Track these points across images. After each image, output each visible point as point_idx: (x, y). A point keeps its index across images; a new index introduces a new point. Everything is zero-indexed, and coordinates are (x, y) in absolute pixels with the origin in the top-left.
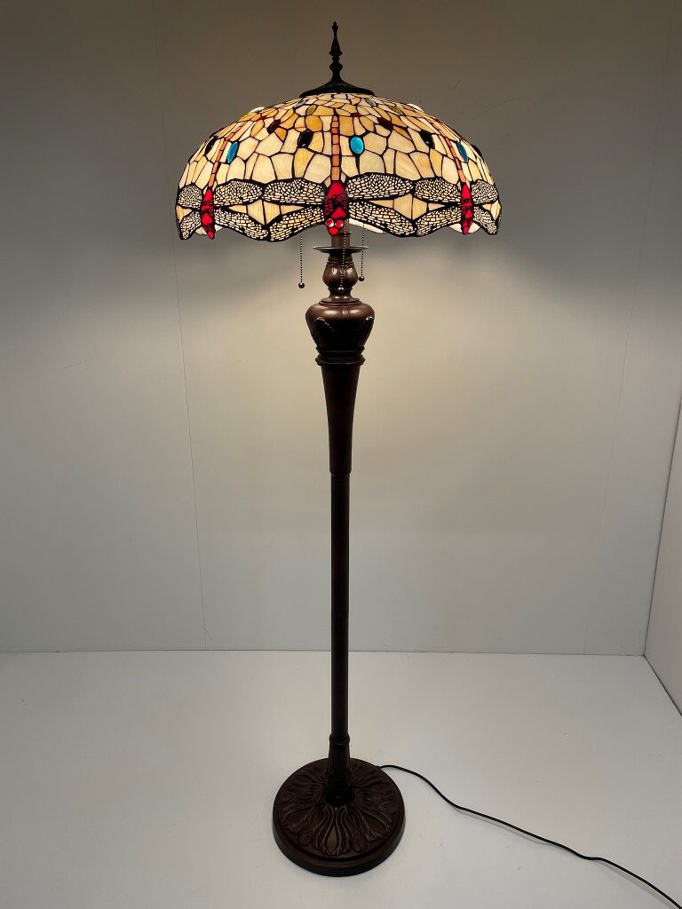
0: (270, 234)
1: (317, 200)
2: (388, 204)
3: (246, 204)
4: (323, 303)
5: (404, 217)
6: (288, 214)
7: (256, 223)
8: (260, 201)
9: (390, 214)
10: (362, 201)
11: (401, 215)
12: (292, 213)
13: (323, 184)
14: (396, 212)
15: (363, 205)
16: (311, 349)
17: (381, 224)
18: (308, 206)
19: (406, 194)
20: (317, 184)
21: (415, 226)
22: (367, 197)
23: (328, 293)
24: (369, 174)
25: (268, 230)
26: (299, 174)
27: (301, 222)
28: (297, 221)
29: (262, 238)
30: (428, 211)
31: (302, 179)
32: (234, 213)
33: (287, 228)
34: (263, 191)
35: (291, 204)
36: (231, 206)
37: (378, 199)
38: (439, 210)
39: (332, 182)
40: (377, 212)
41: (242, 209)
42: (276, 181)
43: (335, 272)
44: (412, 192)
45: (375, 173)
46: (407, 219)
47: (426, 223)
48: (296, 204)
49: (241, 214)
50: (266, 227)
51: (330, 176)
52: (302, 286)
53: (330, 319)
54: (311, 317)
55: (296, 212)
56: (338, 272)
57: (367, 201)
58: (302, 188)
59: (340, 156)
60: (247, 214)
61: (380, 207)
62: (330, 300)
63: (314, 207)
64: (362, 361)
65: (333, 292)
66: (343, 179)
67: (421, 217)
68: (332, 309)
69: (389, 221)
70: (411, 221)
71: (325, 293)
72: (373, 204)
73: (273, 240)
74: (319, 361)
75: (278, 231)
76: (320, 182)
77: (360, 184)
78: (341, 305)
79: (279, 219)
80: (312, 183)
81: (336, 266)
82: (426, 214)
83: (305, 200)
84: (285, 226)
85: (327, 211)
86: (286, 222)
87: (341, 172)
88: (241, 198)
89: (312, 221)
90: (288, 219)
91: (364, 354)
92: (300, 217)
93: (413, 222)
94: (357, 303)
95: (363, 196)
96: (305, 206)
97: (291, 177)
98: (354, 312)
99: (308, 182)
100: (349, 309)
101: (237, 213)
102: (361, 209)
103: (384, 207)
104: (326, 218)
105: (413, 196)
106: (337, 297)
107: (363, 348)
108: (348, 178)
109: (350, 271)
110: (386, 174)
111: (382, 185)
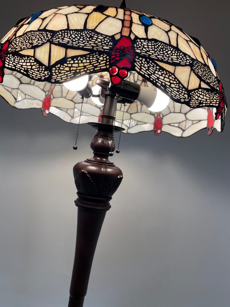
0: (52, 75)
1: (105, 47)
2: (170, 68)
3: (34, 47)
4: (88, 161)
5: (182, 85)
6: (73, 58)
7: (40, 64)
8: (48, 44)
9: (170, 78)
10: (148, 58)
11: (180, 83)
12: (77, 57)
13: (113, 37)
14: (176, 78)
15: (148, 63)
16: (73, 193)
17: (161, 85)
18: (95, 52)
19: (186, 65)
20: (107, 36)
21: (189, 96)
22: (153, 57)
23: (93, 155)
24: (156, 41)
25: (51, 71)
26: (90, 26)
27: (85, 67)
28: (81, 65)
29: (43, 78)
30: (200, 87)
31: (93, 30)
32: (22, 56)
33: (70, 71)
34: (52, 36)
35: (78, 48)
36: (21, 50)
37: (162, 61)
38: (207, 90)
39: (122, 36)
40: (160, 73)
41: (30, 52)
42: (68, 29)
43: (100, 141)
44: (191, 65)
45: (161, 42)
46: (184, 87)
47: (196, 97)
48: (83, 49)
49: (28, 56)
50: (49, 68)
51: (121, 33)
52: (75, 148)
53: (91, 173)
54: (77, 170)
55: (82, 56)
56: (102, 141)
57: (153, 60)
58: (92, 37)
59: (131, 22)
60: (34, 57)
61: (163, 69)
62: (93, 159)
63: (100, 53)
64: (108, 207)
65: (96, 155)
66: (132, 37)
67: (194, 90)
68: (93, 166)
69: (169, 84)
70: (187, 90)
71: (90, 155)
72: (157, 65)
73: (53, 81)
74: (77, 203)
75: (60, 73)
76: (110, 35)
77: (148, 45)
78: (100, 164)
79: (63, 61)
80: (102, 35)
81: (102, 137)
82: (198, 89)
83: (93, 46)
84: (67, 69)
85: (114, 59)
86: (70, 65)
87: (131, 32)
88: (32, 44)
89: (96, 67)
90: (72, 62)
91: (111, 202)
92: (84, 61)
93: (189, 92)
94: (111, 165)
95: (150, 55)
96: (92, 51)
97: (82, 28)
98: (109, 170)
99: (98, 33)
100: (106, 168)
101: (24, 56)
102: (146, 66)
103: (166, 71)
104: (111, 65)
105: (192, 70)
106: (98, 159)
107: (111, 198)
108: (136, 37)
109: (110, 142)
110: (170, 45)
111: (167, 52)
